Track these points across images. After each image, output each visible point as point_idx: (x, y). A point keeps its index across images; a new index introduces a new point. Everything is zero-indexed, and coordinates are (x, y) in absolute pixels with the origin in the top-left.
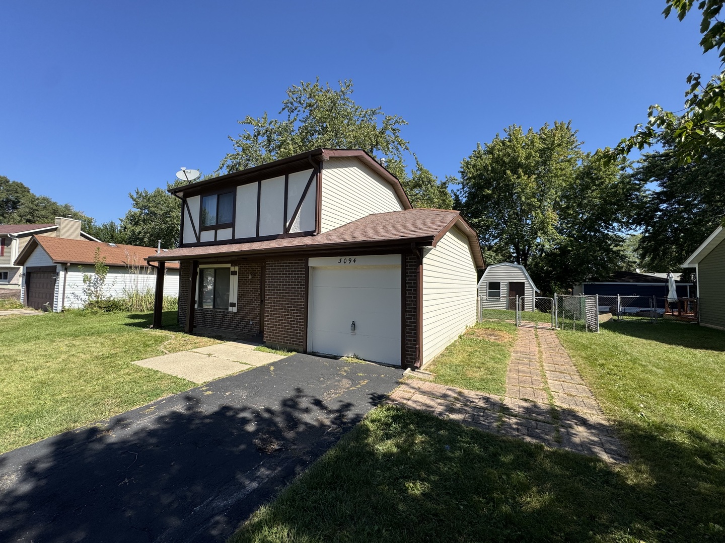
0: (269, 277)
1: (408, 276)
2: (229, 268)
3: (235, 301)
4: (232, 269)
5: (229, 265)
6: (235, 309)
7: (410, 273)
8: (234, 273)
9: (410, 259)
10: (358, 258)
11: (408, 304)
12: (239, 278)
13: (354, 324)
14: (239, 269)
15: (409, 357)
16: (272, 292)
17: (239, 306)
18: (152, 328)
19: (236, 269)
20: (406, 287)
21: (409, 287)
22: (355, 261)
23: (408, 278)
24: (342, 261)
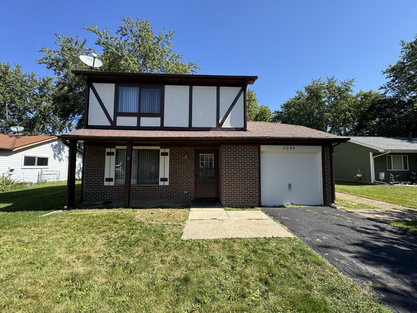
1: (326, 158)
2: (159, 151)
3: (167, 176)
4: (162, 151)
5: (158, 148)
6: (167, 183)
7: (327, 156)
8: (165, 154)
9: (326, 149)
10: (296, 147)
11: (326, 172)
12: (170, 158)
13: (290, 185)
14: (170, 151)
15: (328, 199)
17: (171, 180)
18: (66, 209)
19: (167, 151)
20: (325, 163)
21: (327, 163)
22: (294, 149)
23: (326, 159)
24: (286, 148)
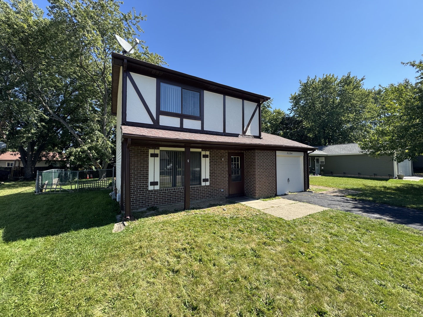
0: (258, 160)
2: (200, 153)
3: (208, 177)
4: (203, 153)
5: (200, 150)
6: (208, 183)
8: (205, 156)
14: (210, 153)
15: (306, 187)
16: (259, 168)
17: (211, 180)
19: (208, 153)
22: (292, 154)
24: (288, 153)
